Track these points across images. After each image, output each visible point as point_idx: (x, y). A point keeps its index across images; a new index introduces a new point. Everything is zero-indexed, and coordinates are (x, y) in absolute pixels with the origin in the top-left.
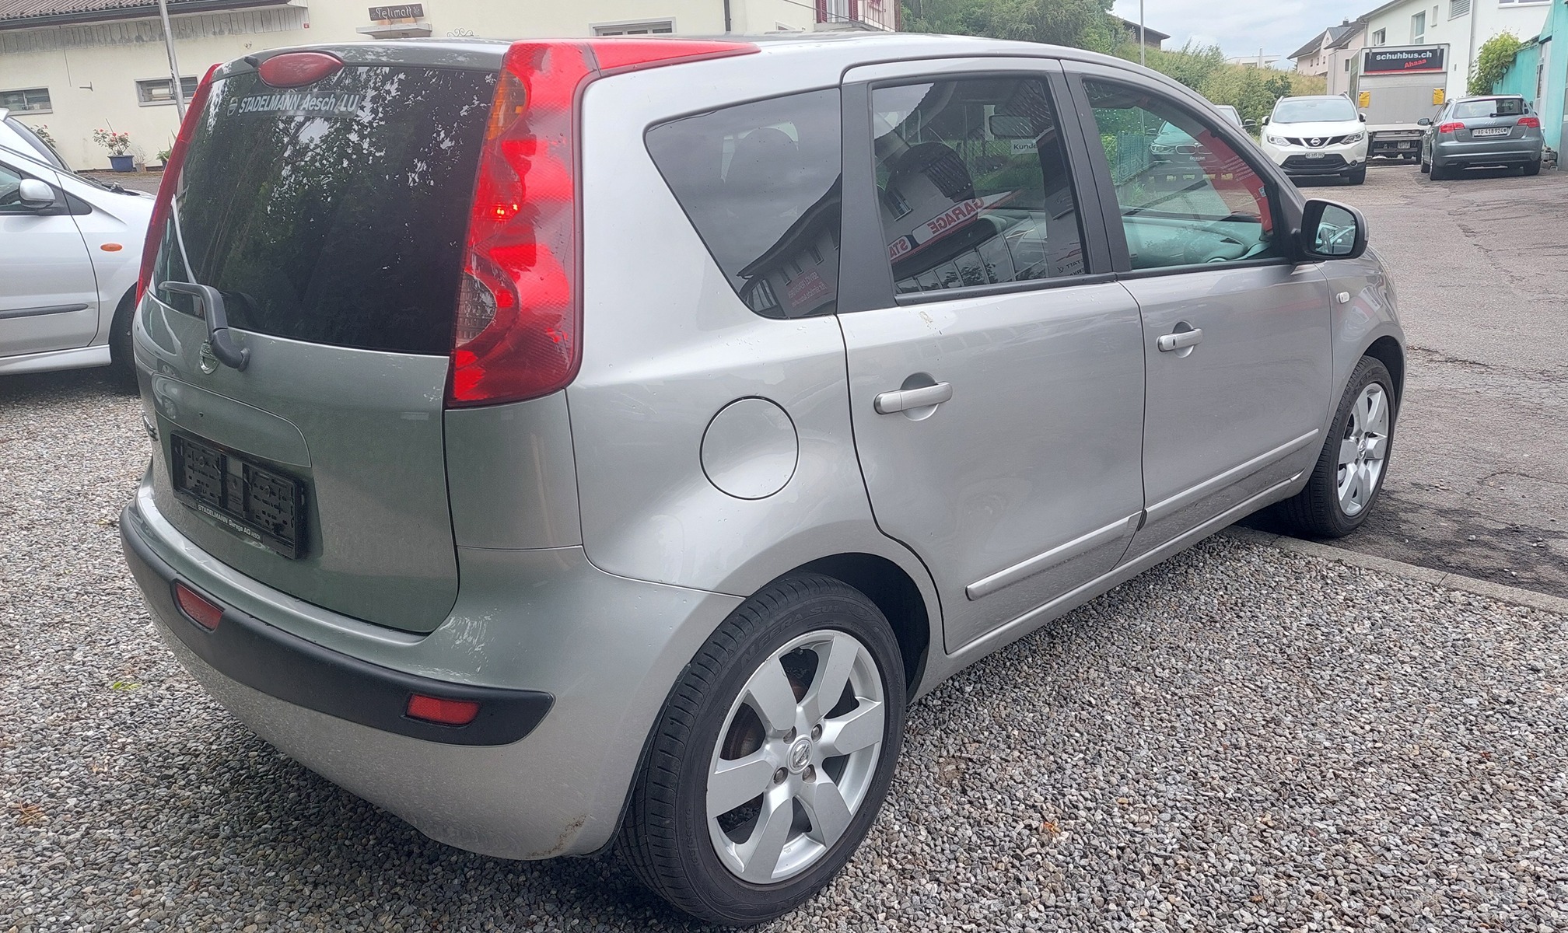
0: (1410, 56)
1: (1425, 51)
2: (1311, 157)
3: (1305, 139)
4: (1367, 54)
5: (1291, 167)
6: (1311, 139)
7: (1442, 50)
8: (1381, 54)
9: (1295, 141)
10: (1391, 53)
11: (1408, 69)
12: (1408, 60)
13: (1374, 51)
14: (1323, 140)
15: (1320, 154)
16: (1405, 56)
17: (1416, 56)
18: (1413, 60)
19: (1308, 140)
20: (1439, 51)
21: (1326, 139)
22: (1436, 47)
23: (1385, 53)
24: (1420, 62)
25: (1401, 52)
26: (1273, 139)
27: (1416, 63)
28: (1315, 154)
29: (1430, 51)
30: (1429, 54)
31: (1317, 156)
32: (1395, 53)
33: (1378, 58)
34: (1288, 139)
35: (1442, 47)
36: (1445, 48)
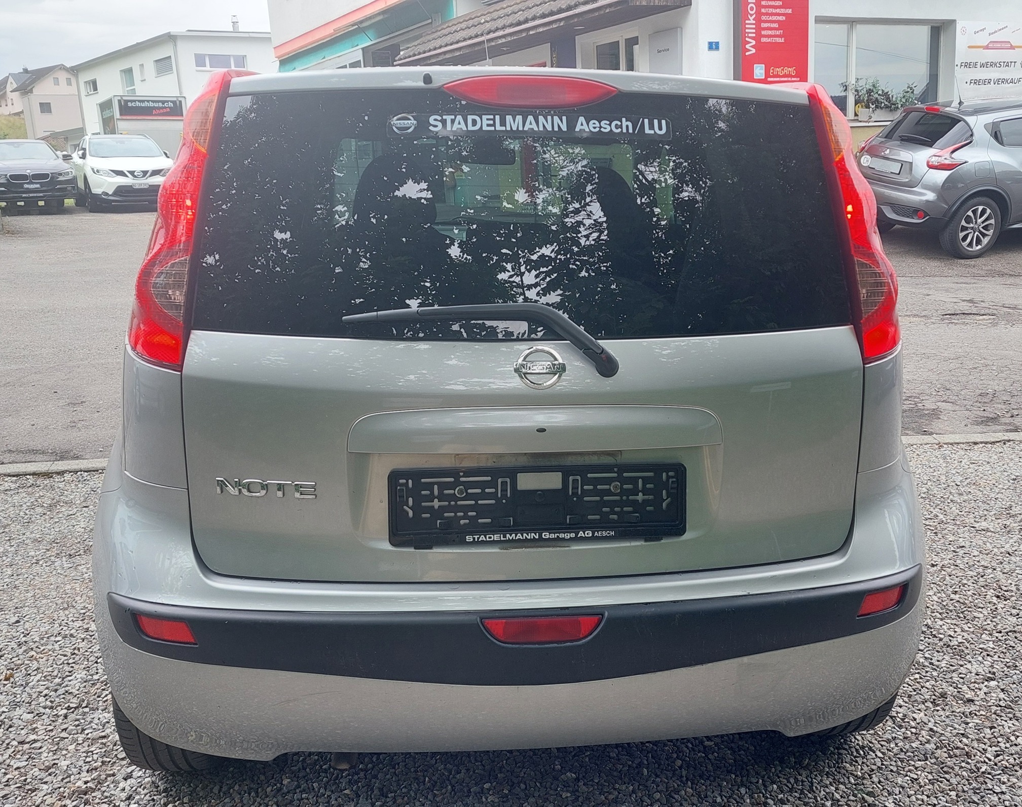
0: (156, 105)
1: (167, 101)
2: (137, 187)
3: (128, 172)
4: (119, 101)
5: (120, 196)
6: (135, 171)
7: (180, 102)
8: (132, 101)
9: (120, 173)
10: (139, 101)
11: (155, 115)
12: (154, 108)
13: (125, 98)
14: (145, 173)
15: (145, 184)
16: (151, 105)
17: (161, 105)
18: (159, 108)
19: (132, 173)
20: (178, 102)
21: (147, 172)
22: (175, 99)
23: (135, 101)
24: (165, 110)
25: (148, 101)
26: (98, 171)
27: (162, 111)
28: (141, 184)
29: (171, 102)
30: (171, 105)
31: (142, 187)
32: (143, 101)
33: (130, 104)
34: (113, 171)
35: (180, 99)
36: (183, 100)
